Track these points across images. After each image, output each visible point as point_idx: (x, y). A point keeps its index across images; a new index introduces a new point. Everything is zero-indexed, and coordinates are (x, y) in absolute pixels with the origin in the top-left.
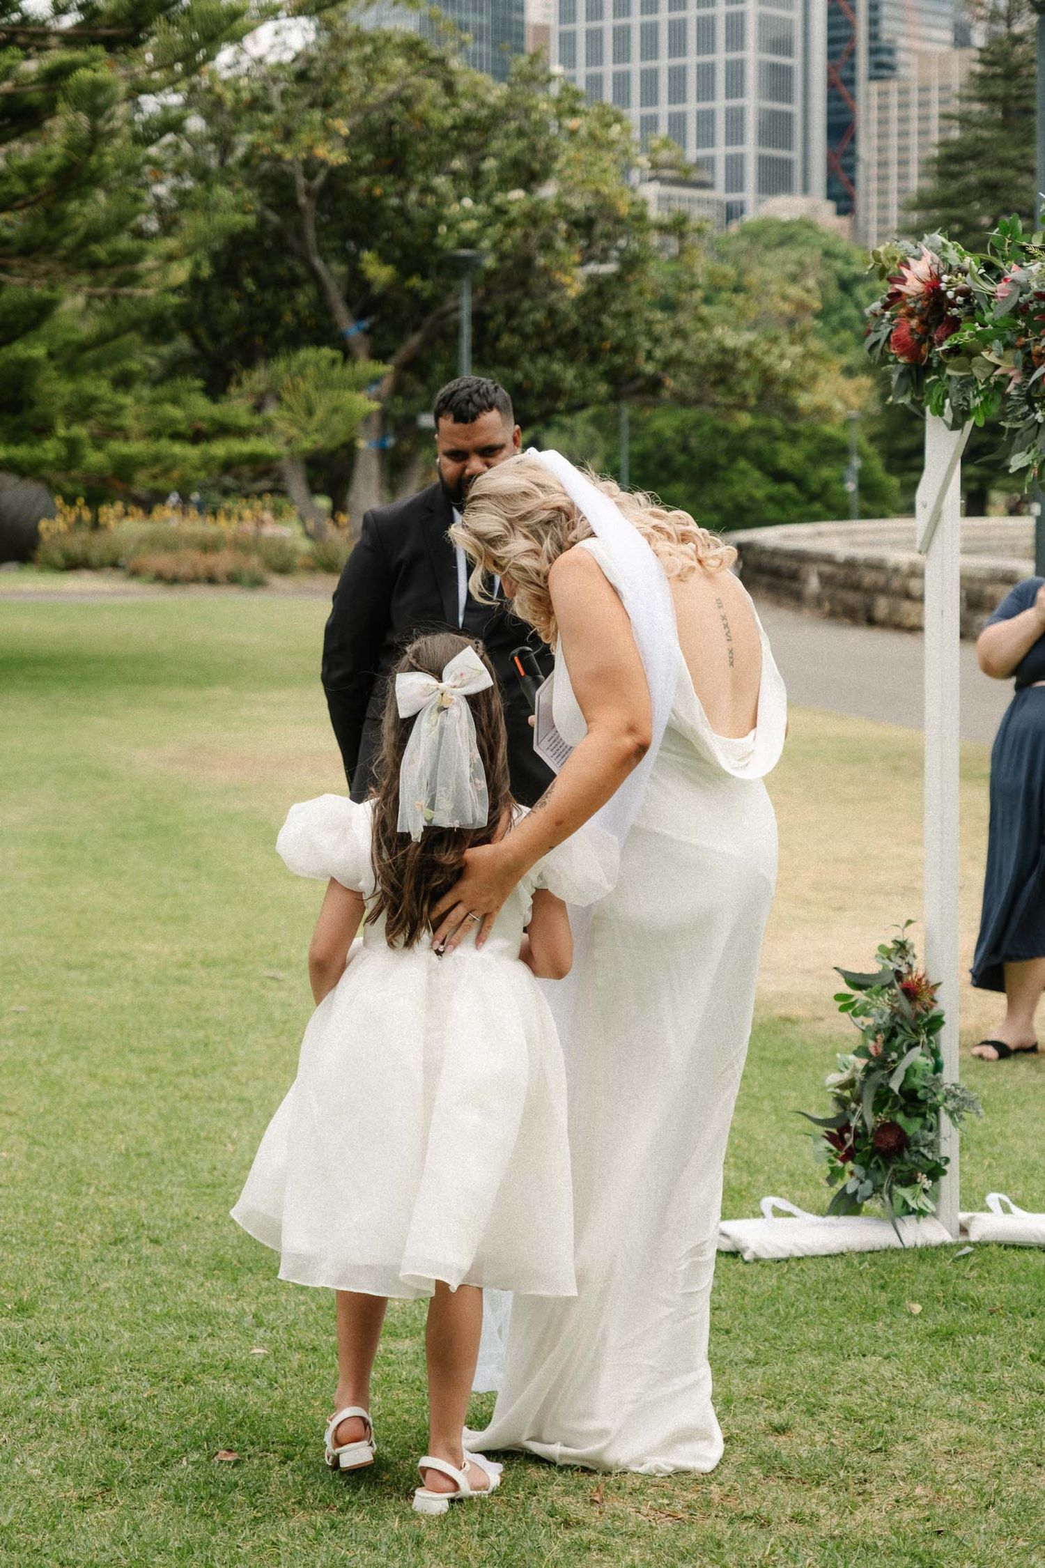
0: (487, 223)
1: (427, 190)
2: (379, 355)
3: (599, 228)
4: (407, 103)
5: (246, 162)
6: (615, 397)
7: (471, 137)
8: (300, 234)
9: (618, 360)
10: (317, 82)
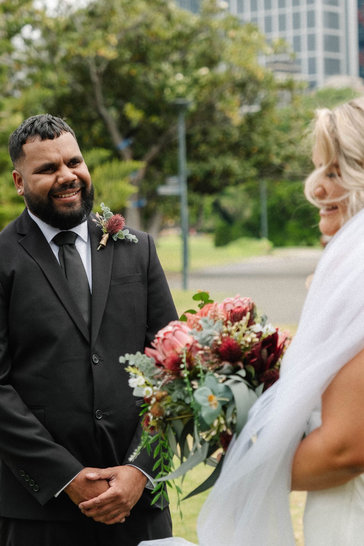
0: (190, 87)
1: (159, 71)
2: (136, 158)
3: (250, 87)
4: (148, 26)
5: (64, 60)
6: (261, 176)
7: (181, 44)
8: (93, 96)
9: (261, 157)
10: (100, 16)
